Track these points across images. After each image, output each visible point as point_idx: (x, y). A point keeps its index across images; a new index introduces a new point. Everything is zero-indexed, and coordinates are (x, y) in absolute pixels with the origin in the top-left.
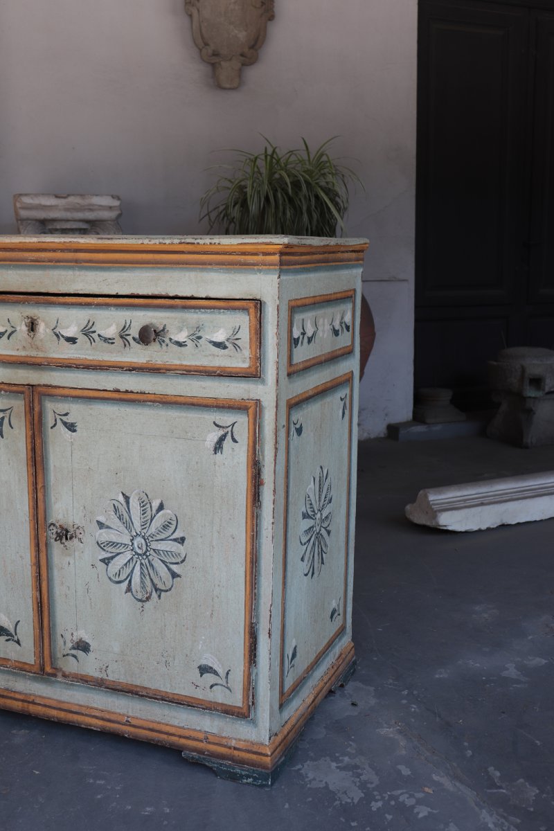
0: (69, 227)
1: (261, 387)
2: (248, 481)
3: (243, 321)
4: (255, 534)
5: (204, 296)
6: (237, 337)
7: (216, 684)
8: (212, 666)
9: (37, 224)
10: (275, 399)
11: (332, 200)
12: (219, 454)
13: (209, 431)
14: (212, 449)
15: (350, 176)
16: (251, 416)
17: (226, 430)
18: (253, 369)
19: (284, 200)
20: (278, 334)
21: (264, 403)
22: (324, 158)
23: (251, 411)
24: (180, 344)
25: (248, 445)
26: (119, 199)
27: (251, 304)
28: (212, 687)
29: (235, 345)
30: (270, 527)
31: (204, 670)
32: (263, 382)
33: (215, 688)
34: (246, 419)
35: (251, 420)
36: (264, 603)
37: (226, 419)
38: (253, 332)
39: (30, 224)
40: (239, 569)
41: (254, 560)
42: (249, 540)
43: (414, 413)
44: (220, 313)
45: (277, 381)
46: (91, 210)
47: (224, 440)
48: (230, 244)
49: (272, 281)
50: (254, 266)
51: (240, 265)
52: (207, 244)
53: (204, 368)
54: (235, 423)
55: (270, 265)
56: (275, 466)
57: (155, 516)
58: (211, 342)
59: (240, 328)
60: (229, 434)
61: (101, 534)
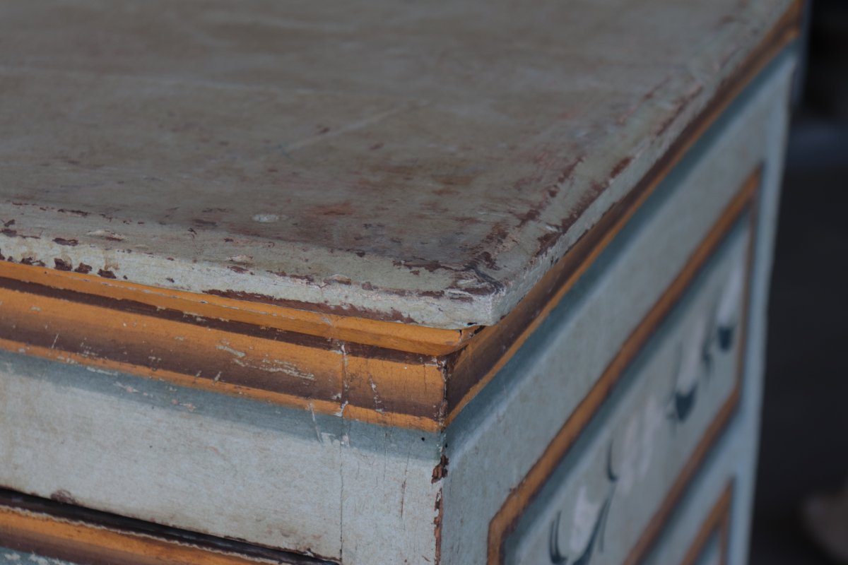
48: (169, 284)
49: (403, 486)
50: (308, 395)
51: (227, 378)
52: (43, 265)
55: (390, 406)
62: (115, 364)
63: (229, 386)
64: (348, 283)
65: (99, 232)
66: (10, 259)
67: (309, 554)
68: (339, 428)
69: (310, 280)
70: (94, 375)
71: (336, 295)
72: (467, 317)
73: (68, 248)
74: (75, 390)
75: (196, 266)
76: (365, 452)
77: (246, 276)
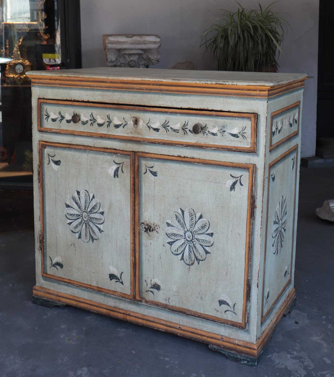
0: (132, 53)
1: (256, 158)
2: (248, 206)
3: (248, 124)
4: (251, 233)
5: (227, 110)
6: (244, 132)
7: (228, 311)
8: (226, 301)
9: (116, 51)
10: (264, 164)
11: (274, 36)
12: (233, 191)
13: (228, 179)
14: (229, 188)
15: (285, 23)
16: (251, 172)
17: (237, 179)
18: (252, 149)
19: (248, 37)
20: (266, 131)
21: (258, 166)
22: (270, 14)
23: (251, 170)
24: (214, 134)
25: (249, 187)
26: (159, 38)
27: (252, 116)
28: (225, 312)
29: (243, 136)
30: (259, 230)
31: (221, 302)
32: (258, 155)
33: (227, 312)
34: (248, 174)
35: (251, 175)
36: (255, 269)
37: (237, 173)
38: (253, 129)
39: (112, 51)
40: (242, 251)
41: (250, 247)
42: (248, 236)
43: (317, 151)
44: (235, 119)
45: (265, 155)
46: (144, 44)
47: (236, 184)
48: (242, 85)
49: (264, 104)
50: (255, 96)
51: (247, 95)
53: (226, 147)
54: (242, 176)
55: (263, 96)
56: (263, 198)
57: (197, 221)
58: (230, 134)
59: (246, 127)
60: (239, 181)
61: (168, 229)
62: (235, 96)
63: (247, 96)
65: (236, 81)
67: (255, 113)
68: (258, 99)
69: (255, 83)
70: (233, 97)
71: (258, 84)
72: (270, 85)
73: (233, 83)
74: (231, 99)
75: (245, 83)
76: (260, 101)
77: (250, 83)
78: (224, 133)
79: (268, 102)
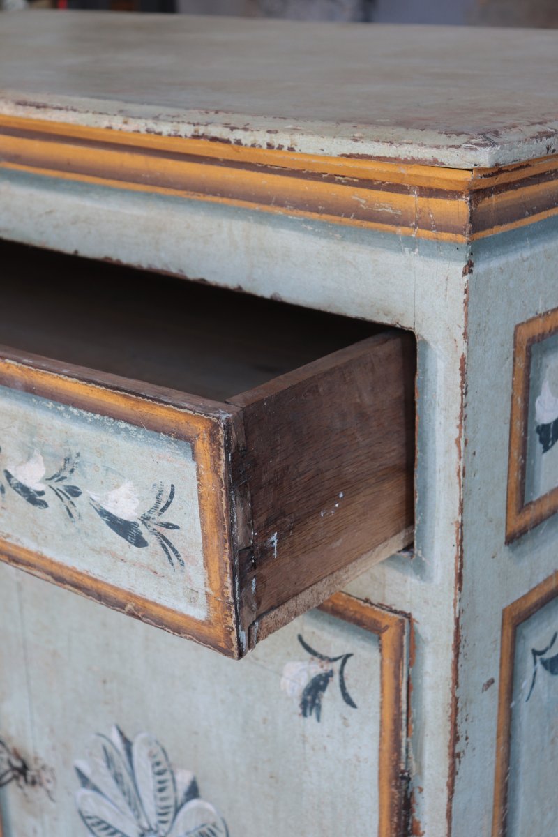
1: (413, 581)
2: (381, 813)
10: (452, 627)
12: (312, 719)
13: (288, 654)
14: (297, 702)
16: (388, 652)
17: (328, 667)
20: (464, 444)
21: (425, 629)
23: (388, 637)
24: (33, 498)
25: (381, 722)
32: (420, 569)
34: (377, 657)
35: (388, 663)
37: (329, 638)
38: (210, 517)
45: (460, 578)
47: (323, 688)
48: (320, 153)
49: (447, 280)
50: (397, 224)
51: (357, 217)
52: (261, 147)
53: (95, 585)
54: (349, 656)
55: (440, 228)
56: (450, 800)
57: (182, 805)
58: (104, 513)
59: (172, 494)
60: (336, 678)
61: (84, 798)
62: (302, 213)
63: (358, 222)
64: (411, 144)
65: (290, 126)
66: (246, 145)
67: (398, 326)
68: (412, 243)
69: (391, 143)
70: (292, 221)
71: (405, 151)
72: (472, 160)
73: (273, 135)
74: (282, 230)
75: (335, 140)
76: (427, 259)
77: (359, 143)
78: (76, 500)
79: (475, 269)
